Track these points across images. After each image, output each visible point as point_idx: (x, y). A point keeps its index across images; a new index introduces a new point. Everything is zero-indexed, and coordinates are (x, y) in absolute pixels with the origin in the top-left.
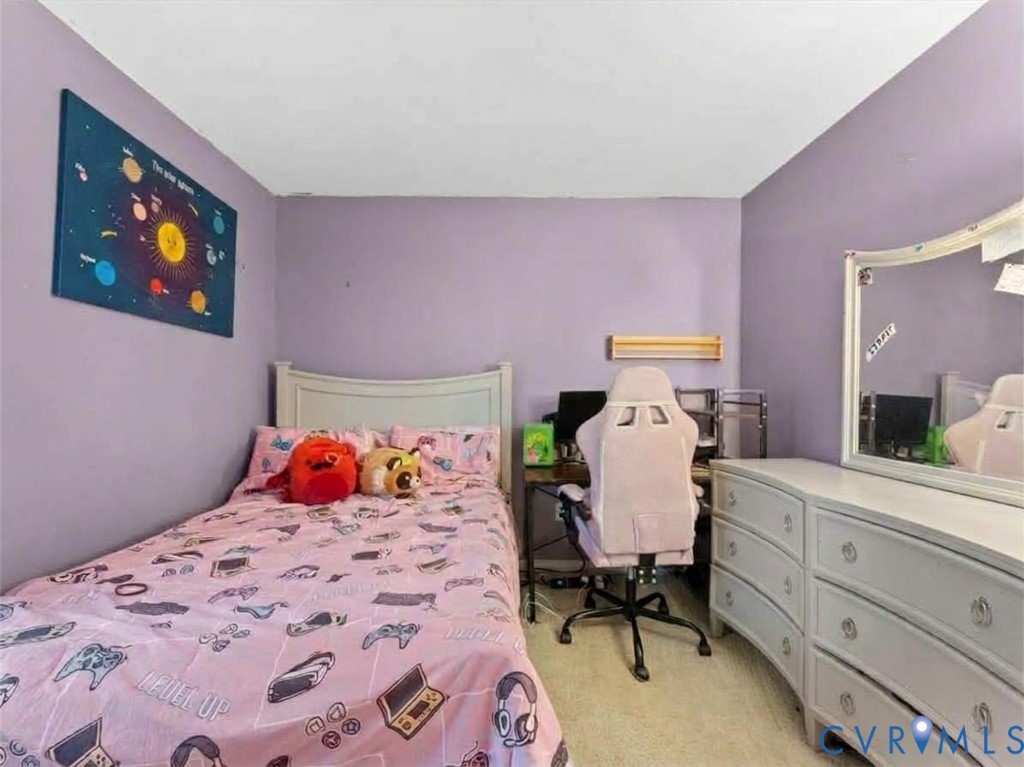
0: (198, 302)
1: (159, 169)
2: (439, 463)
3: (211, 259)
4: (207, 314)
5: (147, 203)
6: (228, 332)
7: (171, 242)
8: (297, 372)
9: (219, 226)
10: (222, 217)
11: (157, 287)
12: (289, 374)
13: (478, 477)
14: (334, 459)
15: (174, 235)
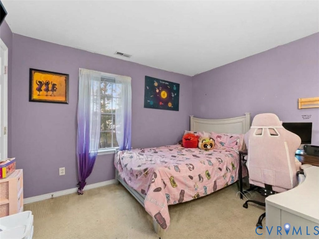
0: (170, 105)
1: (161, 82)
2: (221, 143)
3: (173, 96)
4: (172, 107)
5: (159, 89)
6: (178, 110)
7: (164, 95)
8: (195, 118)
9: (175, 88)
10: (176, 87)
11: (161, 103)
12: (193, 119)
13: (232, 149)
14: (191, 138)
15: (165, 93)
